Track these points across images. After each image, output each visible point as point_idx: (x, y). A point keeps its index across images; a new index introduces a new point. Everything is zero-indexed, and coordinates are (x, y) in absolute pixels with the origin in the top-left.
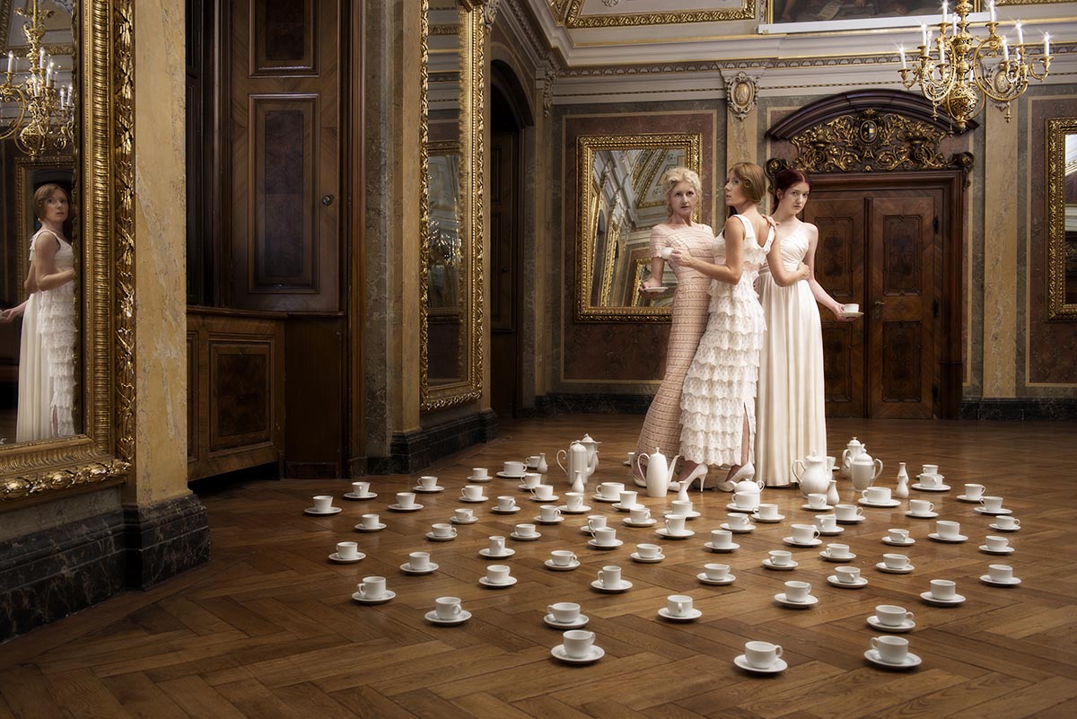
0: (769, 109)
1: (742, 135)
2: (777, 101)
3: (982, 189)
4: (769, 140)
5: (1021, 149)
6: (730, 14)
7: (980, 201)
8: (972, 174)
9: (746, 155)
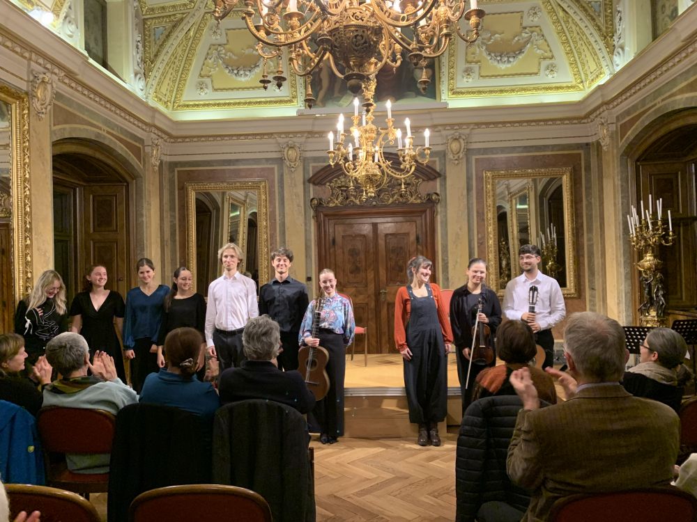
0: (311, 165)
1: (293, 182)
2: (316, 159)
3: (446, 216)
4: (311, 185)
5: (469, 189)
6: (281, 102)
7: (445, 224)
8: (439, 206)
9: (297, 195)
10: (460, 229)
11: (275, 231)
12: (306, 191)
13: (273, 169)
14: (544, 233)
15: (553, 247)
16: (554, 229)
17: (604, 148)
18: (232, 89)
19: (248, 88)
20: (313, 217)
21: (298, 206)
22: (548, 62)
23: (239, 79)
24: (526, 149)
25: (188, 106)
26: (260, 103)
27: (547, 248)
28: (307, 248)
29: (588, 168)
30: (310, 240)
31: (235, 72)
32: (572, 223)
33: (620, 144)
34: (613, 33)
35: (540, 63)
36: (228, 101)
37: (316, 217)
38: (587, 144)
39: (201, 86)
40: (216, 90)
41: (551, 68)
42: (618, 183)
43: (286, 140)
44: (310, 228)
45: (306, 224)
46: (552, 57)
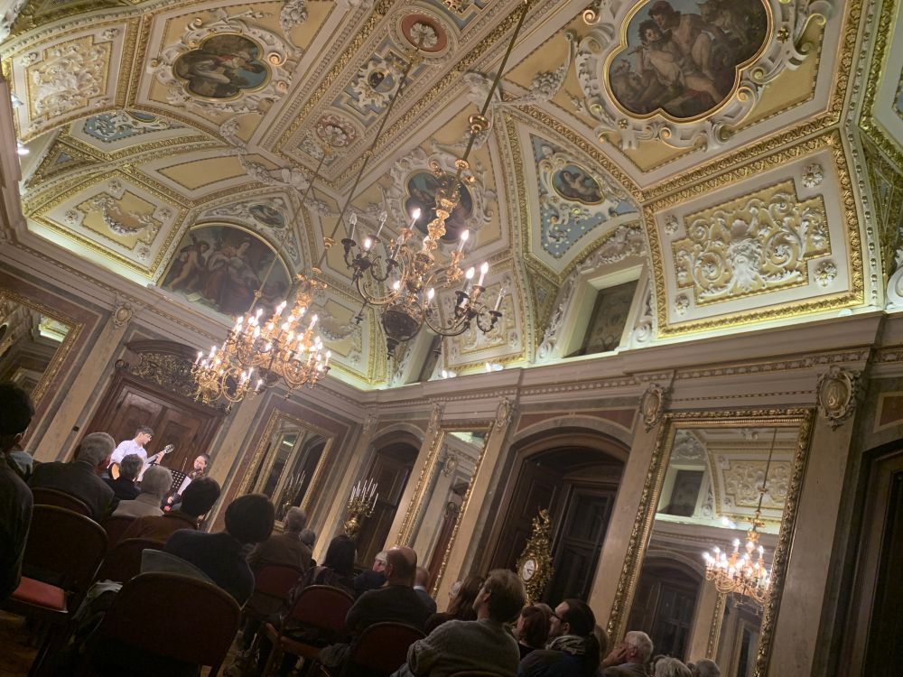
1: (110, 337)
3: (228, 428)
4: (125, 348)
5: (257, 416)
6: (138, 268)
7: (224, 435)
8: (227, 418)
9: (107, 350)
10: (235, 444)
11: (67, 371)
12: (118, 351)
13: (97, 316)
14: (295, 476)
15: (296, 491)
16: (304, 476)
17: (364, 432)
18: (100, 234)
19: (115, 242)
20: (112, 376)
21: (104, 360)
22: (356, 353)
23: (112, 230)
24: (314, 406)
25: (47, 222)
26: (119, 258)
27: (291, 489)
28: (90, 400)
29: (348, 441)
30: (97, 395)
31: (113, 224)
32: (319, 476)
33: (374, 435)
34: (402, 360)
35: (350, 351)
36: (88, 240)
37: (115, 377)
38: (356, 423)
39: (71, 215)
40: (84, 226)
41: (357, 359)
42: (361, 461)
43: (125, 300)
44: (103, 383)
45: (100, 379)
46: (360, 352)
